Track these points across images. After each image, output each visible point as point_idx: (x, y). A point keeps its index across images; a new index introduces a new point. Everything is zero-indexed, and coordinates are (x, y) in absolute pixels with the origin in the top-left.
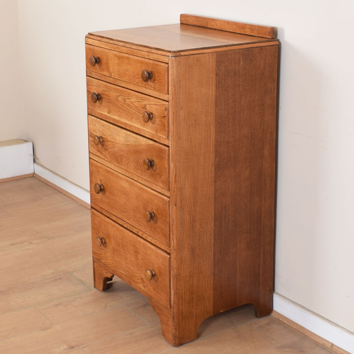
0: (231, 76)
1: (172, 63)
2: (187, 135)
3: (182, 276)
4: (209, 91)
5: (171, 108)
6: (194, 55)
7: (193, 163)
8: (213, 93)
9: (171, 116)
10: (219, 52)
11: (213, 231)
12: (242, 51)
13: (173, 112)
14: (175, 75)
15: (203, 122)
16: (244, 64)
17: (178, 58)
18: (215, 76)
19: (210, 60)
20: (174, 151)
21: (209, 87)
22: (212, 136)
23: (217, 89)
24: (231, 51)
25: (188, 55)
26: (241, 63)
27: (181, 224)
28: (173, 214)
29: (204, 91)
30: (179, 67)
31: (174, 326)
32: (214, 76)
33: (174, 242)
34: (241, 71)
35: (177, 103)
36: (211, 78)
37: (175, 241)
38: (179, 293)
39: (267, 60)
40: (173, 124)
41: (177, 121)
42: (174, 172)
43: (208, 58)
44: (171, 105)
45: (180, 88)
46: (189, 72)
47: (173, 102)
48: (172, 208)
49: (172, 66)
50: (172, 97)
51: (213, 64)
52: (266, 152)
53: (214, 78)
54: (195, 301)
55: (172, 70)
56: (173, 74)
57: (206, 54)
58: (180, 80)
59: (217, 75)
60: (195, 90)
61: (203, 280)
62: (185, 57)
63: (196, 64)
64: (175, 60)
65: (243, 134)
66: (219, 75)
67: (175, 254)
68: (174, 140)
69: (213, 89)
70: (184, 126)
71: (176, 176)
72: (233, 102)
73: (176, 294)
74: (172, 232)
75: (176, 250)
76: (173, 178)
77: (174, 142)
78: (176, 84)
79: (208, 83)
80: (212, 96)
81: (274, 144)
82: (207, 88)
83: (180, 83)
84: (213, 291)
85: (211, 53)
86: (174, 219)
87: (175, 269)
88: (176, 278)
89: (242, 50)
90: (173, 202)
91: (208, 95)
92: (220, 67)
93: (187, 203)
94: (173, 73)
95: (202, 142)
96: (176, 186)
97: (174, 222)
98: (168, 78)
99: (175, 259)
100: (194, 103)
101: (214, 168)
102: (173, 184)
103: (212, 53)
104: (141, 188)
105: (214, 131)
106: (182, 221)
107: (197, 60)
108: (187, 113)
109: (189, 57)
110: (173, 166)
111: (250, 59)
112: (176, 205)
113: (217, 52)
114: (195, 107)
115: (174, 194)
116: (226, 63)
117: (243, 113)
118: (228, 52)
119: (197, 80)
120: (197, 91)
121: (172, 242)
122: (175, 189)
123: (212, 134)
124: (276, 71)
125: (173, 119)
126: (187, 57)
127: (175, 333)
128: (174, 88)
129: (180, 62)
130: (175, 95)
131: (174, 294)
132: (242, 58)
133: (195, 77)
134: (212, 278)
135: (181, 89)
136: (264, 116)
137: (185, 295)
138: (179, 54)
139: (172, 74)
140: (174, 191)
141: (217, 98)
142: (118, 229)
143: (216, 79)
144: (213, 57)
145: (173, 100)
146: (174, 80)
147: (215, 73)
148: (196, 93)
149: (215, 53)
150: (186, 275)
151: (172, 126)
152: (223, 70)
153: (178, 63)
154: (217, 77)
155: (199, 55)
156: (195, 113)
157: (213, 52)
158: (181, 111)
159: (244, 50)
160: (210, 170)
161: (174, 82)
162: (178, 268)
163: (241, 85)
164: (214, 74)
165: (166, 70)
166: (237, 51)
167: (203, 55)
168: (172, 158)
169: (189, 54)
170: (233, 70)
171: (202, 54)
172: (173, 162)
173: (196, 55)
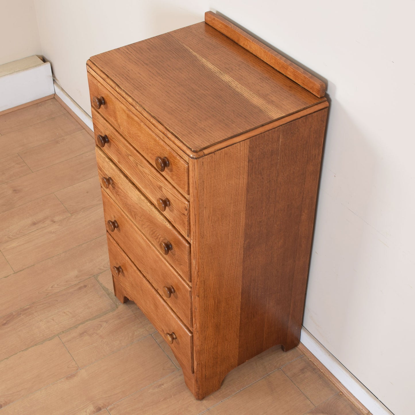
0: (267, 157)
1: (194, 166)
2: (212, 232)
3: (206, 349)
4: (240, 180)
5: (192, 210)
6: (222, 150)
7: (219, 253)
8: (244, 182)
9: (193, 217)
10: (253, 137)
11: (240, 303)
12: (282, 128)
13: (195, 214)
14: (197, 178)
15: (231, 212)
16: (284, 140)
17: (201, 159)
18: (248, 163)
19: (242, 149)
20: (196, 250)
21: (239, 176)
22: (241, 223)
23: (250, 175)
24: (268, 131)
25: (214, 152)
26: (281, 140)
27: (204, 310)
28: (196, 304)
29: (233, 183)
30: (202, 168)
31: (197, 386)
32: (246, 164)
33: (196, 325)
34: (280, 149)
35: (199, 205)
36: (242, 167)
37: (198, 325)
38: (202, 363)
39: (313, 127)
40: (194, 225)
41: (200, 222)
42: (197, 268)
43: (239, 148)
44: (193, 207)
45: (203, 189)
46: (214, 169)
47: (195, 205)
48: (195, 298)
49: (194, 169)
50: (194, 200)
51: (246, 152)
52: (304, 217)
53: (245, 166)
54: (219, 363)
55: (194, 173)
56: (195, 177)
57: (236, 144)
58: (203, 181)
59: (250, 162)
60: (222, 185)
61: (228, 345)
62: (210, 155)
63: (224, 158)
64: (197, 162)
65: (279, 209)
66: (252, 160)
67: (198, 334)
68: (196, 240)
69: (245, 177)
70: (209, 224)
71: (198, 271)
72: (268, 182)
73: (199, 364)
74: (195, 317)
75: (199, 332)
76: (195, 273)
77: (196, 242)
78: (199, 187)
79: (238, 173)
80: (243, 184)
81: (314, 207)
82: (237, 179)
83: (204, 184)
84: (238, 350)
85: (243, 142)
86: (197, 307)
87: (198, 346)
88: (199, 353)
89: (283, 126)
90: (195, 294)
91: (238, 185)
92: (254, 153)
93: (212, 291)
94: (195, 175)
95: (230, 232)
96: (198, 280)
97: (196, 310)
98: (189, 179)
99: (198, 339)
100: (221, 198)
101: (243, 251)
102: (196, 278)
103: (244, 140)
104: (158, 257)
105: (244, 217)
106: (206, 307)
107: (225, 154)
108: (211, 211)
109: (215, 154)
110: (195, 263)
111: (292, 133)
112: (198, 296)
113: (250, 137)
114: (222, 201)
115: (196, 287)
116: (262, 146)
117: (280, 189)
118: (264, 133)
119: (224, 175)
120: (224, 186)
121: (195, 325)
122: (198, 283)
123: (241, 221)
124: (323, 135)
125: (195, 221)
126: (213, 154)
127: (198, 392)
128: (196, 191)
129: (203, 163)
130: (198, 197)
131: (197, 365)
132: (282, 134)
133: (223, 172)
134: (238, 340)
135: (205, 189)
136: (304, 184)
137: (208, 363)
138: (203, 153)
139: (193, 177)
140: (196, 284)
141: (249, 184)
142: (135, 271)
143: (248, 166)
144: (246, 144)
145: (195, 202)
146: (196, 183)
147: (248, 161)
148: (223, 188)
149: (248, 140)
150: (209, 348)
151: (193, 227)
152: (258, 153)
153: (201, 164)
154: (249, 164)
155: (228, 148)
156: (222, 207)
157: (246, 139)
158: (205, 211)
159: (285, 125)
160: (238, 253)
161: (196, 185)
162: (202, 345)
163: (278, 163)
164: (246, 162)
165: (186, 171)
166: (276, 129)
167: (233, 146)
168: (194, 256)
169: (215, 150)
170: (270, 151)
171: (231, 146)
172: (195, 260)
173: (224, 149)
